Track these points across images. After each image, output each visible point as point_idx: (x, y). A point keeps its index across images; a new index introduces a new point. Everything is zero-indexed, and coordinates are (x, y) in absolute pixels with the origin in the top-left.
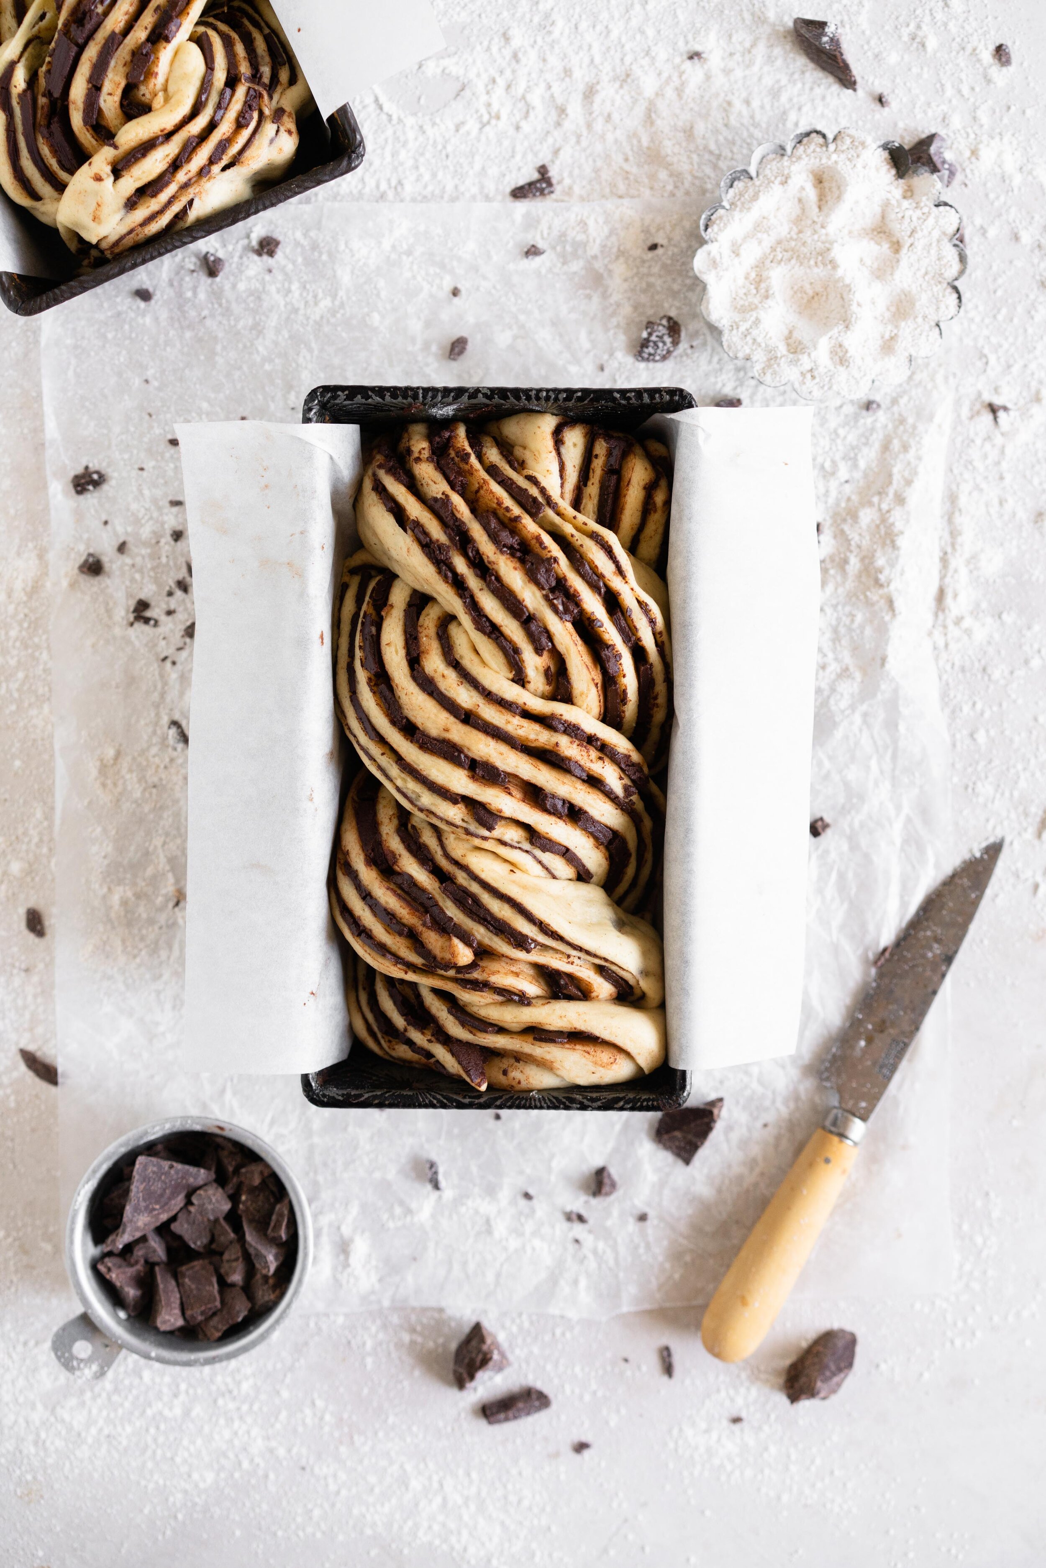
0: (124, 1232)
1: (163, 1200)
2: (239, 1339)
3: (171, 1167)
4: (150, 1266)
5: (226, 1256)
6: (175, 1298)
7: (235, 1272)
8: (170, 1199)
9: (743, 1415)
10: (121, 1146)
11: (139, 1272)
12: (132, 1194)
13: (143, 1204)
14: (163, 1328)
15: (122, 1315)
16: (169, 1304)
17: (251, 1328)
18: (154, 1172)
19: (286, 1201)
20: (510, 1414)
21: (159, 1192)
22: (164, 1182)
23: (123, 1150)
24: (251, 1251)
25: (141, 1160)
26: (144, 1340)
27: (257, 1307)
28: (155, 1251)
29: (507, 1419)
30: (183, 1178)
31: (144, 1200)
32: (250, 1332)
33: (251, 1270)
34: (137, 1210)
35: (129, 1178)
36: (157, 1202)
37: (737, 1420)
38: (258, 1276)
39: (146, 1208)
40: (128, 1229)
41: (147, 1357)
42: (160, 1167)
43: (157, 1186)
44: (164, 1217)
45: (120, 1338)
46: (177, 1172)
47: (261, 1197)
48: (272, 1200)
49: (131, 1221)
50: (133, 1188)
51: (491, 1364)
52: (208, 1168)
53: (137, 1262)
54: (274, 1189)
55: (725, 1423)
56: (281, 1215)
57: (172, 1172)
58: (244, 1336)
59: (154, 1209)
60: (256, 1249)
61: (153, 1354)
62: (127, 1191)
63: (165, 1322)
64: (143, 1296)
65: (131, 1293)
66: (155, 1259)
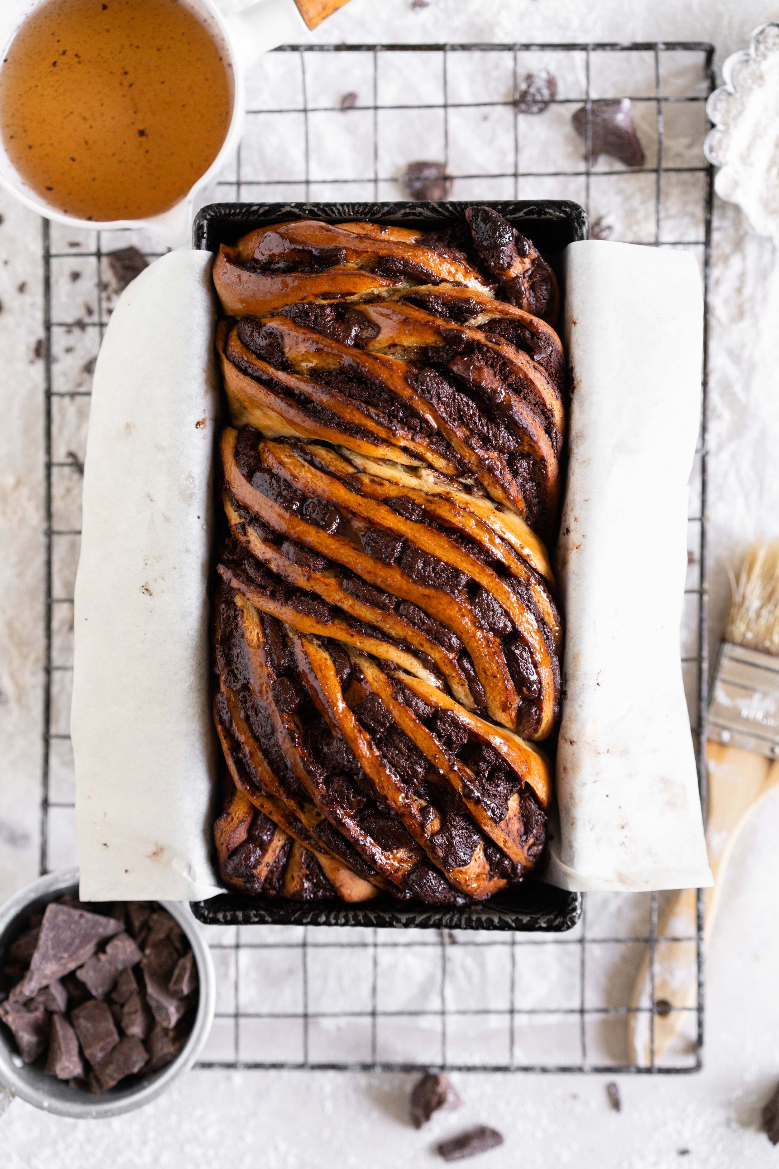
0: (31, 979)
1: (73, 948)
2: (133, 1093)
3: (81, 916)
4: (49, 1014)
5: (126, 1009)
6: (74, 1046)
7: (133, 1024)
8: (78, 948)
9: (691, 1146)
10: (31, 891)
11: (37, 1019)
12: (41, 942)
13: (51, 952)
14: (62, 1075)
15: (18, 1062)
16: (68, 1051)
17: (146, 1084)
18: (64, 921)
19: (189, 956)
20: (467, 1151)
21: (68, 941)
22: (74, 931)
23: (33, 896)
24: (153, 1004)
25: (51, 908)
26: (37, 1089)
27: (155, 1060)
28: (54, 999)
29: (463, 1157)
30: (93, 927)
31: (53, 948)
32: (144, 1088)
33: (150, 1023)
34: (45, 958)
35: (39, 923)
36: (66, 951)
37: (684, 1152)
38: (158, 1030)
39: (55, 956)
40: (36, 977)
41: (39, 1106)
42: (70, 915)
43: (67, 935)
44: (72, 966)
45: (13, 1085)
46: (87, 921)
47: (165, 953)
48: (175, 956)
49: (38, 969)
50: (43, 936)
51: (446, 1106)
52: (117, 918)
53: (36, 1009)
54: (178, 945)
55: (673, 1155)
56: (184, 969)
57: (83, 921)
58: (138, 1091)
59: (62, 958)
60: (158, 1001)
61: (46, 1104)
62: (36, 939)
63: (63, 1069)
64: (39, 1044)
65: (26, 1038)
66: (55, 1007)
